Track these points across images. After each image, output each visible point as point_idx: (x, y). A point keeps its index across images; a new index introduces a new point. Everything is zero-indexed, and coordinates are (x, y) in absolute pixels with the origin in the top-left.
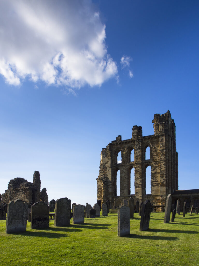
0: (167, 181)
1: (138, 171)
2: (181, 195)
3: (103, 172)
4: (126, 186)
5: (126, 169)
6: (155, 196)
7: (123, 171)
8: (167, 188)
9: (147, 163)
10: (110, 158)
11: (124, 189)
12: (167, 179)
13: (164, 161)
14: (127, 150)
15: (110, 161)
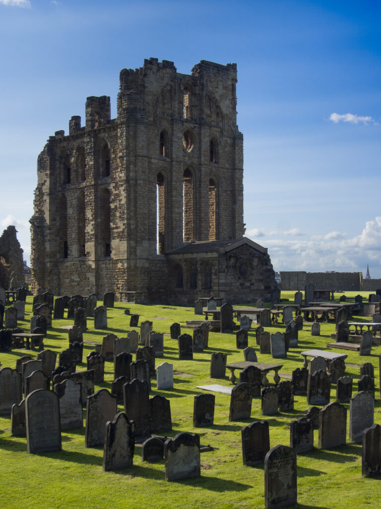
0: (132, 227)
1: (89, 205)
2: (182, 255)
3: (40, 204)
4: (76, 236)
5: (75, 199)
6: (116, 260)
7: (71, 203)
8: (132, 243)
9: (104, 186)
10: (48, 172)
11: (72, 243)
12: (132, 222)
13: (124, 182)
14: (76, 154)
15: (49, 179)
